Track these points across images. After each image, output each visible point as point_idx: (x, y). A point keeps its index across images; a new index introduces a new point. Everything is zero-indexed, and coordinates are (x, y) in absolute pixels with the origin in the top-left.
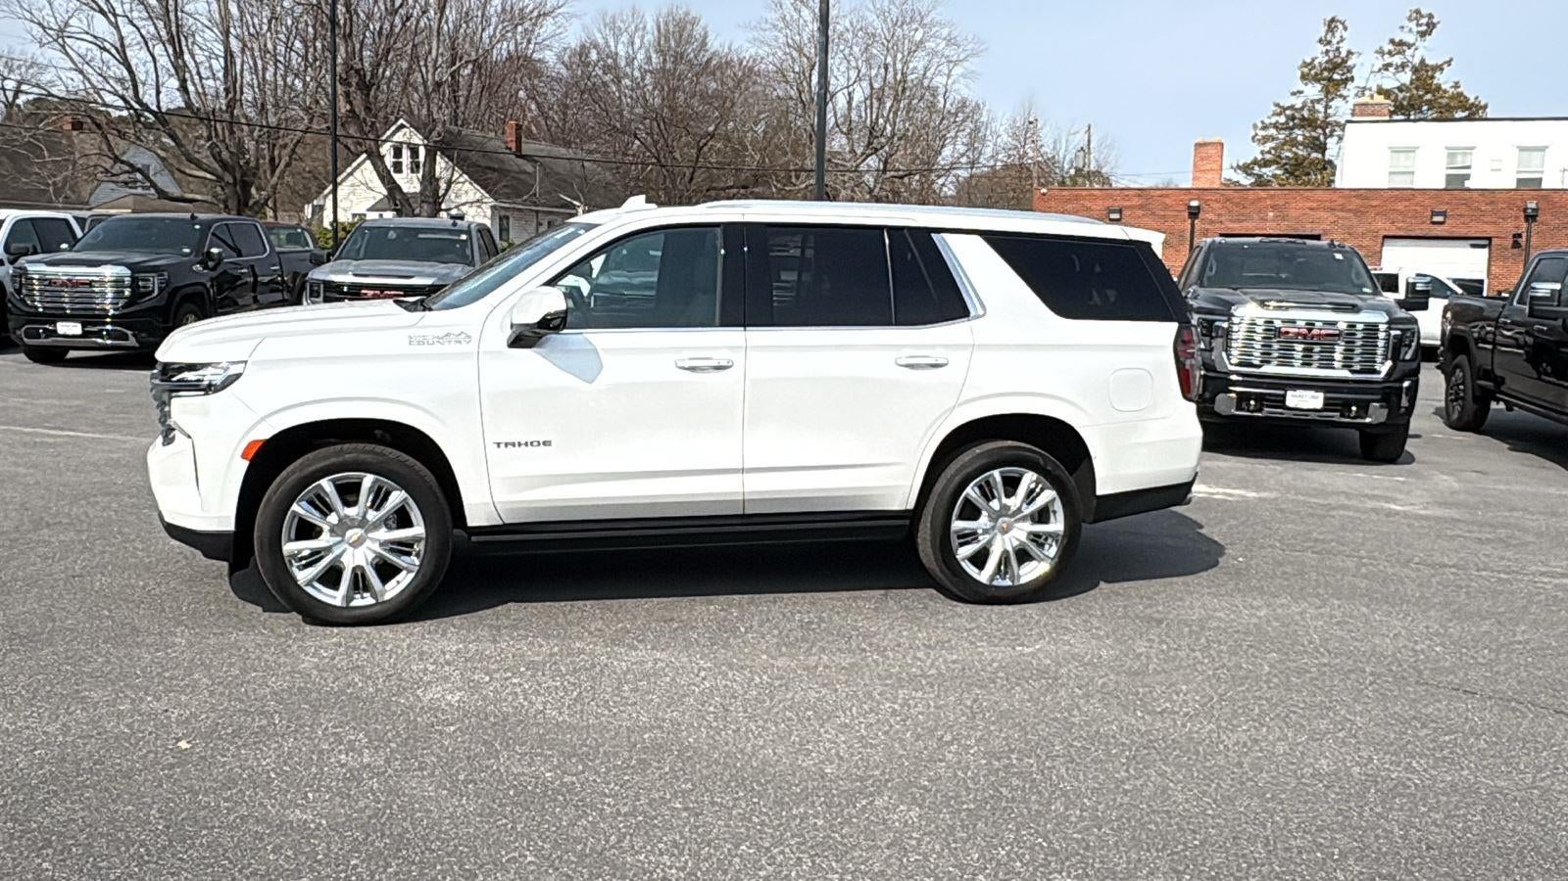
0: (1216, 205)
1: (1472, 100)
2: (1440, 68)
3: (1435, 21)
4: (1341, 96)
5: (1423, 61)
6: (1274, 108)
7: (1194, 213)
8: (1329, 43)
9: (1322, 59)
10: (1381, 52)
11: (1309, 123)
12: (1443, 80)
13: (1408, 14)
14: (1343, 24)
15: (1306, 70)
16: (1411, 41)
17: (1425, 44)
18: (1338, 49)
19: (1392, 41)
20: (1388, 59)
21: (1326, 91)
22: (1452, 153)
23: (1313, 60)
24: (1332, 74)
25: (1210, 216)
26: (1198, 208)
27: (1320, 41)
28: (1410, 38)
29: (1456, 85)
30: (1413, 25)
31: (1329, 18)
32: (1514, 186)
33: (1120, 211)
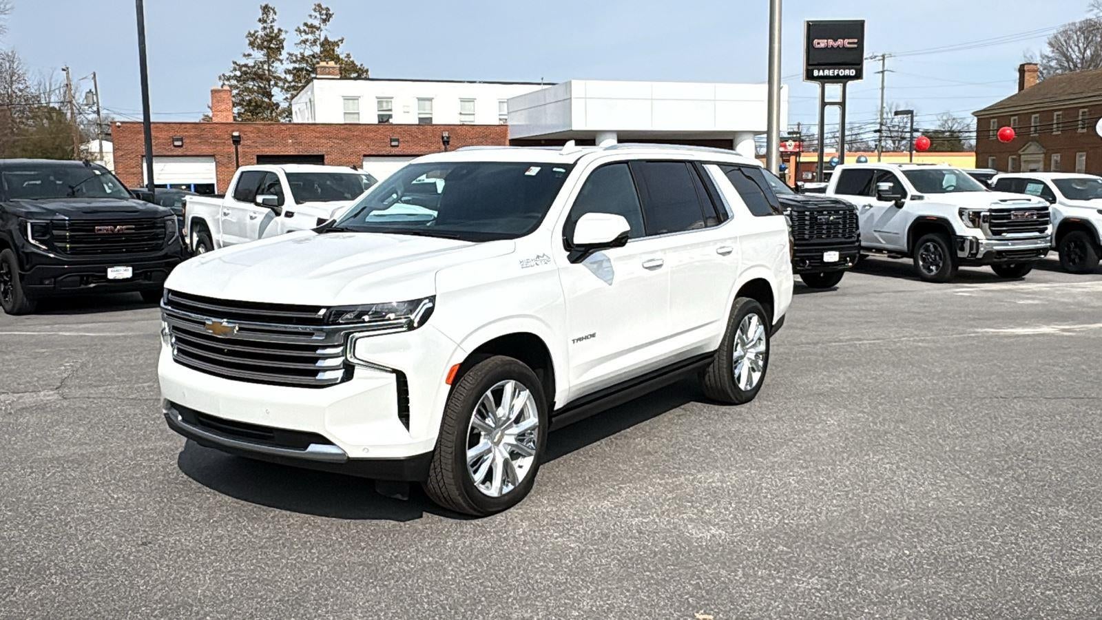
0: (251, 135)
1: (359, 66)
2: (336, 44)
3: (331, 12)
4: (279, 60)
5: (326, 39)
6: (233, 65)
7: (237, 141)
8: (265, 22)
9: (261, 33)
10: (298, 30)
11: (259, 77)
12: (340, 51)
13: (314, 7)
14: (273, 10)
15: (252, 39)
16: (318, 26)
17: (326, 27)
18: (272, 27)
19: (306, 24)
20: (304, 37)
21: (268, 55)
22: (380, 101)
23: (256, 32)
24: (271, 44)
25: (249, 142)
26: (239, 136)
27: (260, 20)
28: (316, 23)
29: (348, 56)
30: (317, 14)
31: (263, 5)
32: (417, 123)
33: (181, 140)
